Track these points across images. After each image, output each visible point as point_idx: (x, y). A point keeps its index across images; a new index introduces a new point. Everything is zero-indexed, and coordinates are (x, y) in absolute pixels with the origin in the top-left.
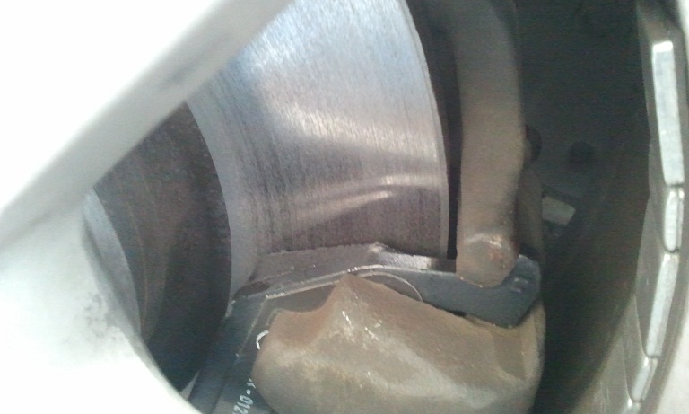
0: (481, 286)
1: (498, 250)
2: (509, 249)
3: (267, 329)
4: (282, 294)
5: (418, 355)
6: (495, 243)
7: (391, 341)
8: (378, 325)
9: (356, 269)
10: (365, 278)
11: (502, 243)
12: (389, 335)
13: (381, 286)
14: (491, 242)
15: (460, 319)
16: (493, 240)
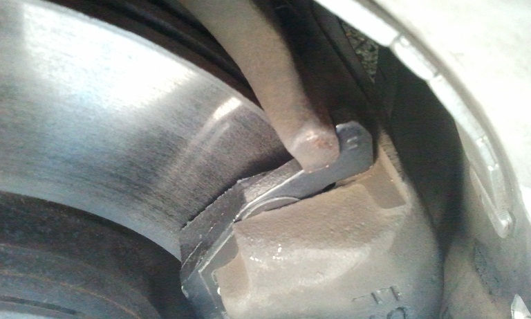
0: (327, 166)
1: (318, 140)
2: (324, 133)
3: (217, 286)
4: (207, 263)
5: (321, 249)
6: (311, 138)
7: (296, 252)
8: (280, 250)
9: (237, 216)
10: (247, 218)
11: (316, 134)
12: (292, 250)
13: (263, 214)
14: (308, 139)
15: (333, 192)
16: (308, 137)
